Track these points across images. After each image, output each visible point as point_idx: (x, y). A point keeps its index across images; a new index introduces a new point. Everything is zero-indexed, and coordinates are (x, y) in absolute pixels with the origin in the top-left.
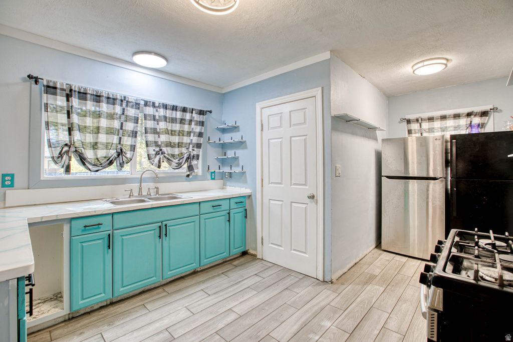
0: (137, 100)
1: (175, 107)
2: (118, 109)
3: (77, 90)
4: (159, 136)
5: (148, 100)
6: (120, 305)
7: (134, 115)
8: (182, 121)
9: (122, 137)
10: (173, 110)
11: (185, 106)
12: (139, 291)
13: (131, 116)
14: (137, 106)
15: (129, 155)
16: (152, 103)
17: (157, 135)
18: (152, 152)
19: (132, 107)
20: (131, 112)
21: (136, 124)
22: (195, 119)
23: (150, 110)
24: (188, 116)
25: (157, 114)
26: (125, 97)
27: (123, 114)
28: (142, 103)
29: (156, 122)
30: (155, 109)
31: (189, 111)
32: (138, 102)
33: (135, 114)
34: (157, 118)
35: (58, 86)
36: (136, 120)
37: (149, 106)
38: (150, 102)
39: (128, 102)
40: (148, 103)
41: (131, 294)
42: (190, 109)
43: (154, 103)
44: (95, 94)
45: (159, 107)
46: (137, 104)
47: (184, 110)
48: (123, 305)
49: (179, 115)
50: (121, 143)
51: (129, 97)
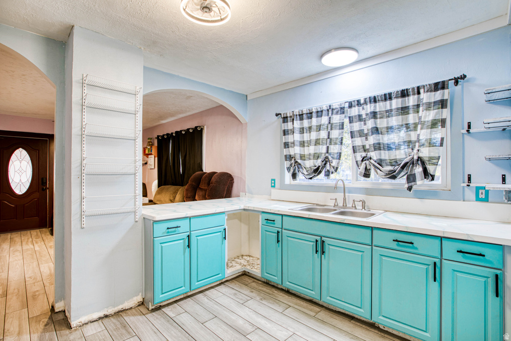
0: (341, 105)
1: (388, 96)
2: (324, 120)
3: (297, 114)
4: (366, 138)
5: (352, 100)
6: (284, 295)
7: (339, 122)
8: (404, 110)
9: (330, 146)
10: (386, 100)
11: (404, 88)
12: (307, 298)
13: (336, 123)
14: (342, 110)
15: (334, 163)
16: (356, 101)
17: (364, 138)
18: (359, 159)
19: (337, 113)
20: (336, 119)
21: (341, 131)
22: (424, 101)
23: (355, 111)
24: (411, 101)
25: (363, 113)
26: (330, 106)
27: (330, 123)
28: (347, 105)
29: (363, 123)
30: (361, 108)
31: (411, 93)
32: (342, 106)
33: (340, 120)
34: (364, 116)
35: (288, 115)
36: (342, 126)
37: (355, 106)
38: (354, 101)
39: (333, 109)
40: (353, 103)
41: (302, 296)
42: (413, 89)
43: (358, 101)
44: (308, 112)
45: (365, 103)
46: (341, 108)
47: (404, 94)
48: (287, 297)
49: (396, 103)
50: (329, 152)
51: (334, 104)
